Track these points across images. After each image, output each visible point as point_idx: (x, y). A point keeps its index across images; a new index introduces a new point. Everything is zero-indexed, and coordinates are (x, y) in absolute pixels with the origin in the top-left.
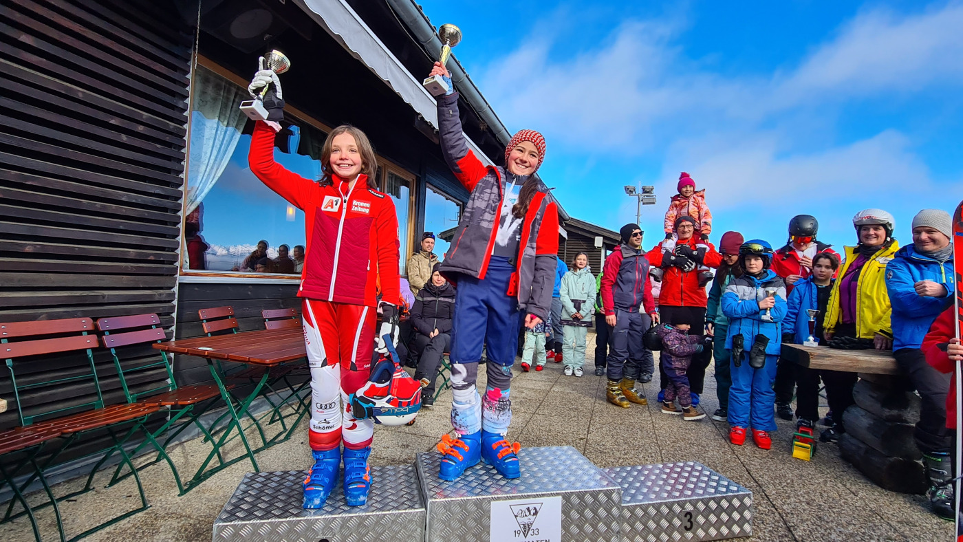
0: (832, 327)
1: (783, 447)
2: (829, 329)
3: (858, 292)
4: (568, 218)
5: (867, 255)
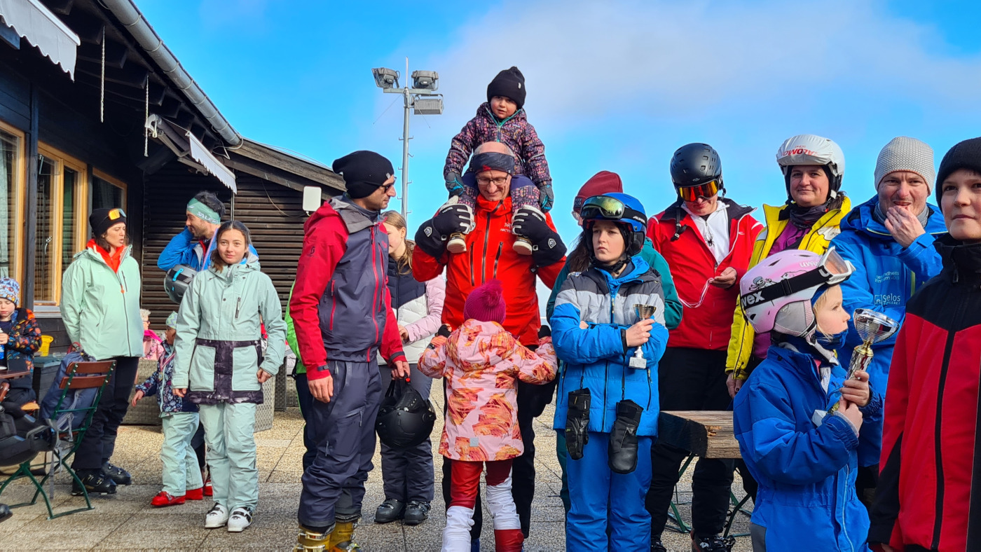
2: (738, 371)
4: (237, 141)
5: (802, 225)
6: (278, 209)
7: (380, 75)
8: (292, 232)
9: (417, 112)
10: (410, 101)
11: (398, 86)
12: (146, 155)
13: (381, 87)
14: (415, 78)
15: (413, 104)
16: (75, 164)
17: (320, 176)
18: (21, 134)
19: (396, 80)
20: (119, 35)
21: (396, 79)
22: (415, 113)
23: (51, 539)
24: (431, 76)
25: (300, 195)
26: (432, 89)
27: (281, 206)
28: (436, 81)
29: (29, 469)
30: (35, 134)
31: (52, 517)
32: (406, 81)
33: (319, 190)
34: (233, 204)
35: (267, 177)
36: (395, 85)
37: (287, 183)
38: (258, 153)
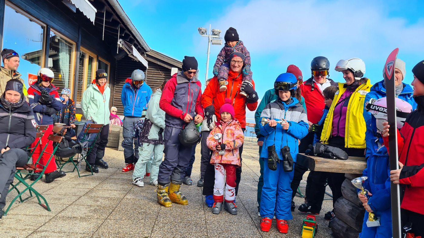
1: (296, 231)
2: (325, 141)
4: (149, 50)
6: (162, 75)
7: (200, 30)
9: (213, 44)
10: (210, 40)
12: (118, 53)
13: (200, 34)
14: (213, 32)
16: (93, 55)
17: (178, 64)
18: (75, 43)
20: (110, 10)
21: (206, 31)
23: (79, 184)
24: (219, 31)
25: (170, 70)
26: (219, 36)
27: (164, 74)
29: (72, 159)
30: (80, 43)
31: (79, 177)
32: (210, 33)
33: (177, 69)
35: (159, 63)
36: (205, 34)
37: (166, 66)
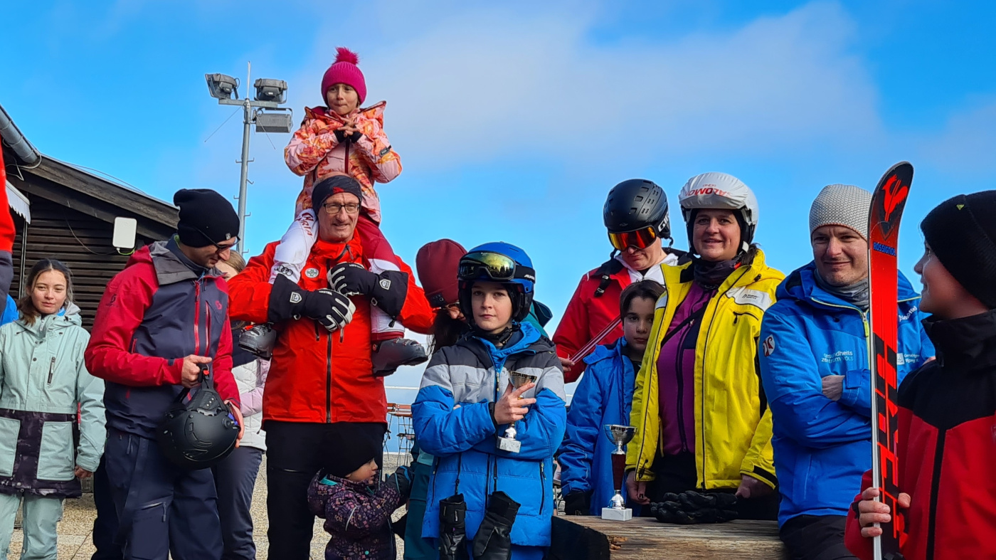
0: (647, 466)
2: (642, 471)
3: (697, 374)
4: (34, 158)
5: (708, 285)
6: (81, 244)
7: (215, 82)
8: (96, 273)
9: (259, 129)
10: (251, 115)
11: (237, 97)
13: (215, 97)
14: (258, 87)
15: (255, 119)
17: (136, 205)
19: (235, 90)
21: (234, 87)
22: (257, 131)
24: (278, 85)
25: (110, 228)
26: (279, 101)
27: (87, 241)
28: (284, 92)
32: (247, 91)
33: (133, 222)
34: (25, 234)
35: (69, 204)
36: (233, 95)
37: (94, 213)
38: (59, 174)
